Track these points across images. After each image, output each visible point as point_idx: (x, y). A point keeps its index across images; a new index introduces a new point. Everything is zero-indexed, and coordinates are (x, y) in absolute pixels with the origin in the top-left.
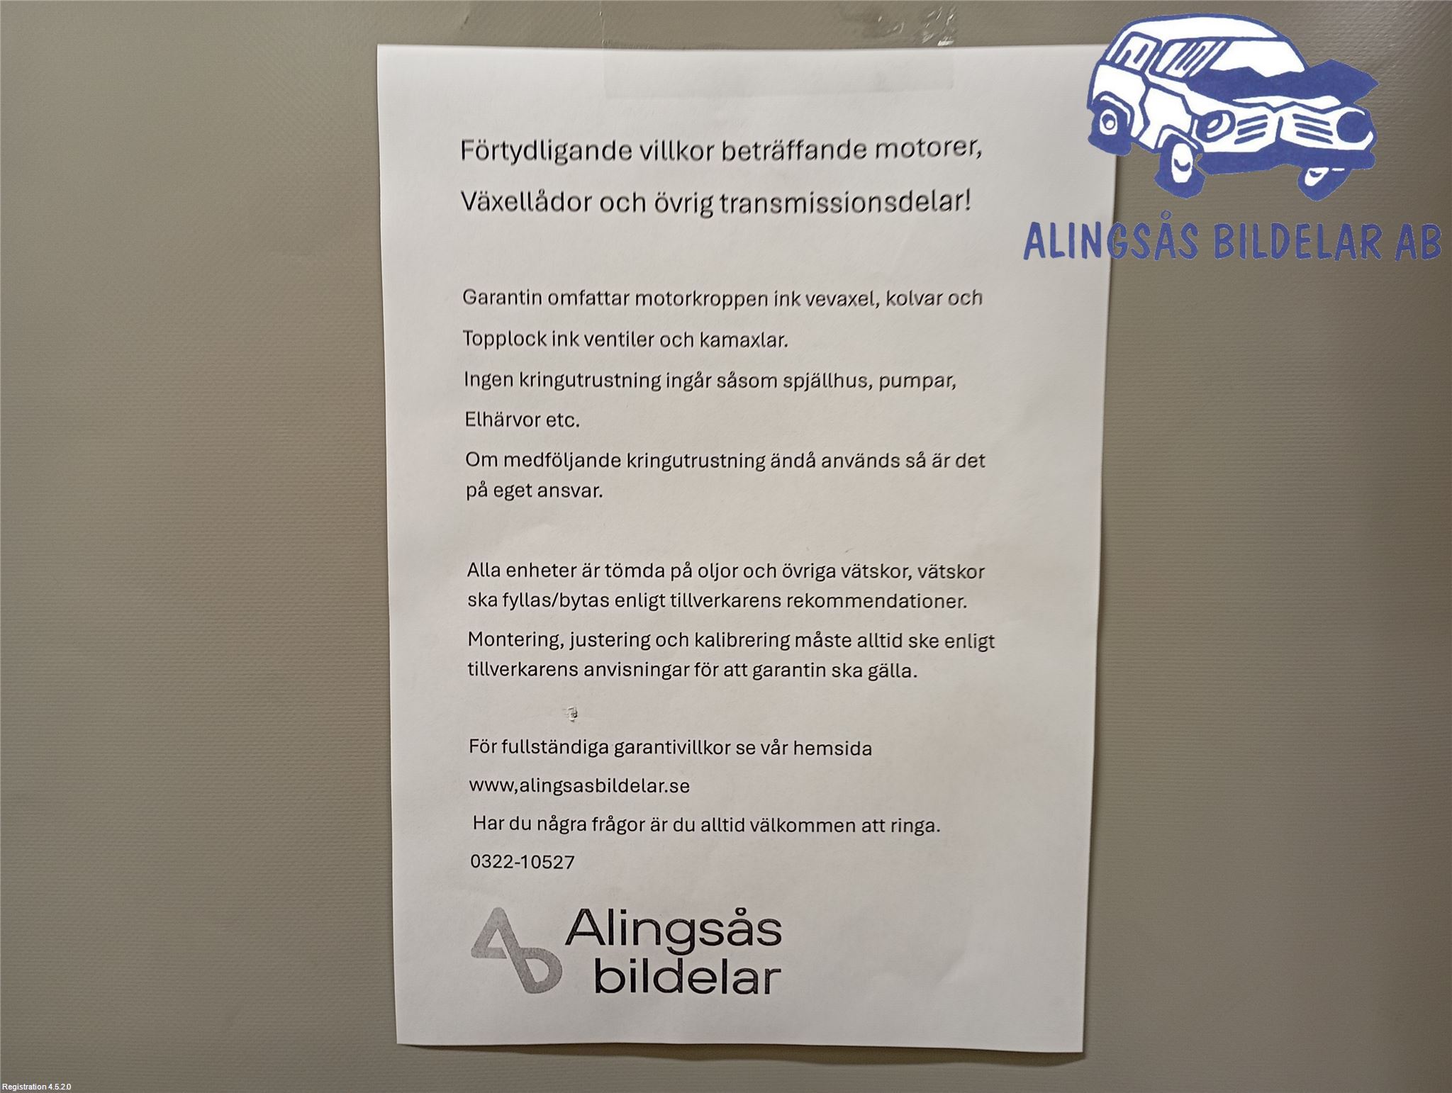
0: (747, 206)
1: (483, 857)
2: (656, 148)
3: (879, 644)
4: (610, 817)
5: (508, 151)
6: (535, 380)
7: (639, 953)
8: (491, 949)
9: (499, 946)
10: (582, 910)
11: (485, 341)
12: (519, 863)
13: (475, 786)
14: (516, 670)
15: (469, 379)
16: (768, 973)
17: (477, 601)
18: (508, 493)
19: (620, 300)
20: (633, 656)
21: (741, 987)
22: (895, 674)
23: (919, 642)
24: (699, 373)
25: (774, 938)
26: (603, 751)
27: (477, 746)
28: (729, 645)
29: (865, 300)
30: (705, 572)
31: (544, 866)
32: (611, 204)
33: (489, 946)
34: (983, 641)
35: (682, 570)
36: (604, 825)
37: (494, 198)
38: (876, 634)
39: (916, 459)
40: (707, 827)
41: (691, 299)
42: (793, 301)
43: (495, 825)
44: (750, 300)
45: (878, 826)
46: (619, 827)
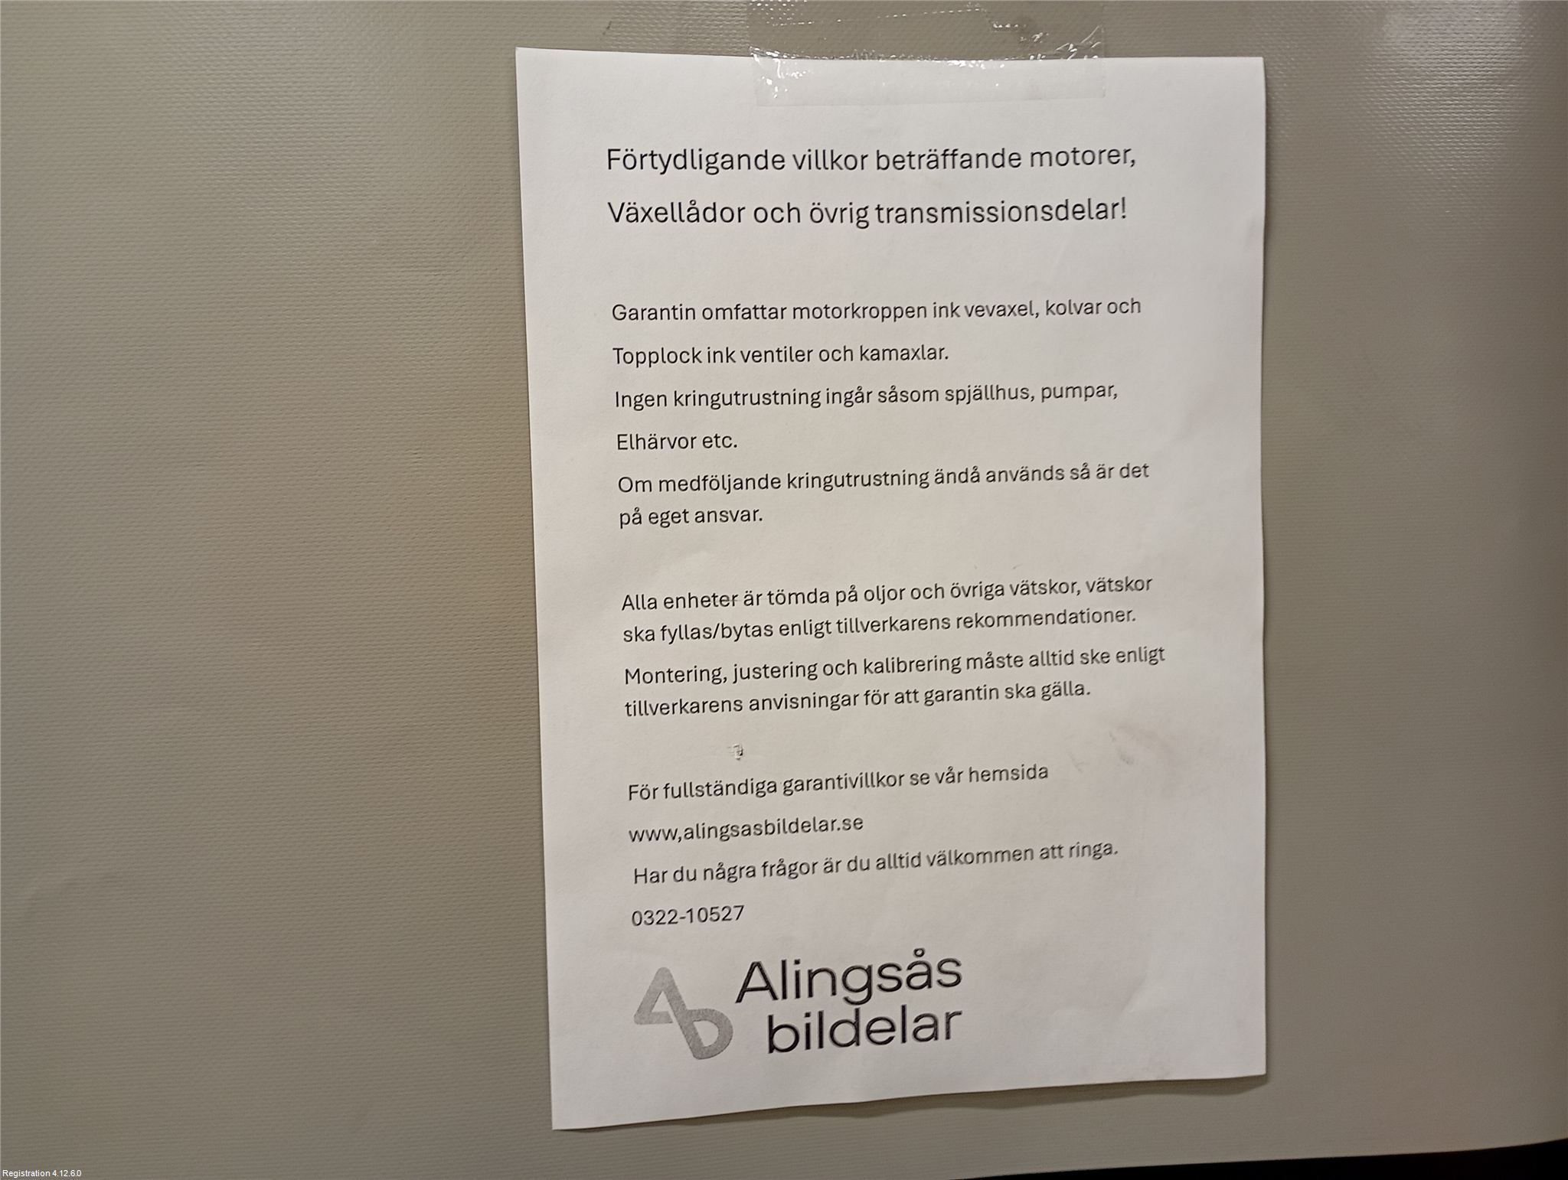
0: (902, 216)
1: (645, 913)
2: (810, 156)
3: (1051, 661)
4: (781, 861)
5: (657, 159)
6: (691, 399)
7: (813, 1005)
8: (655, 1013)
9: (664, 1010)
10: (753, 964)
11: (638, 359)
12: (683, 918)
13: (636, 836)
14: (677, 707)
15: (620, 400)
16: (949, 1017)
17: (633, 636)
18: (665, 519)
19: (776, 314)
20: (799, 687)
21: (922, 1034)
22: (1068, 692)
23: (1093, 658)
24: (860, 388)
25: (953, 979)
26: (772, 789)
27: (637, 792)
28: (899, 671)
29: (1023, 310)
30: (872, 595)
31: (711, 919)
32: (765, 215)
33: (654, 1010)
34: (1153, 654)
35: (847, 593)
36: (775, 870)
37: (643, 208)
38: (1048, 652)
39: (1080, 470)
40: (882, 864)
41: (849, 311)
42: (953, 312)
43: (657, 878)
44: (909, 312)
45: (1056, 851)
46: (789, 871)
